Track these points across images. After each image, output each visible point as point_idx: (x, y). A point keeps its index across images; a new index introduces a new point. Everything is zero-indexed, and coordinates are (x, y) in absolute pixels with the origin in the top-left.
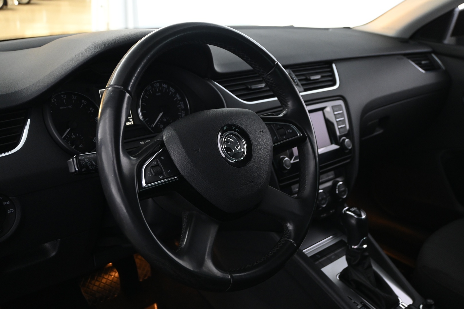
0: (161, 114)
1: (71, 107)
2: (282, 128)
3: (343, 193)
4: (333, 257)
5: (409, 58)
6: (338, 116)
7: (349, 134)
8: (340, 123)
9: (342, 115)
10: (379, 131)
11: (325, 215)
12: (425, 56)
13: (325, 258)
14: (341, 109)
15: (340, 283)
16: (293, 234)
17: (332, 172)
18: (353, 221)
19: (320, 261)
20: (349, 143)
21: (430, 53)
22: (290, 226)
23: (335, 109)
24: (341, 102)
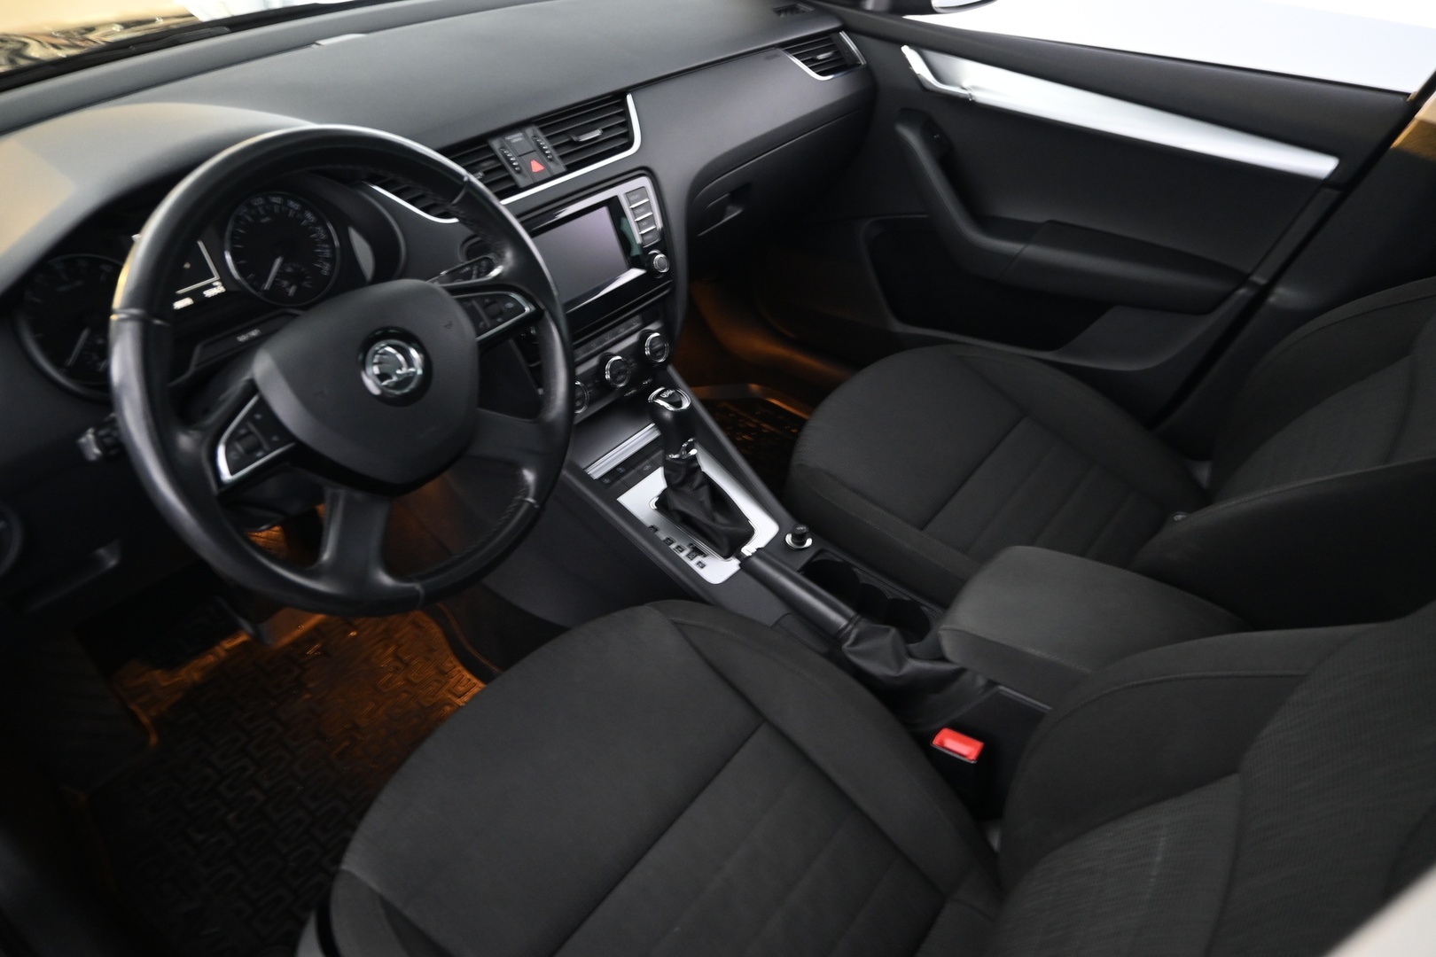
0: (278, 262)
1: (79, 283)
2: (494, 302)
3: (659, 354)
4: (648, 467)
5: (790, 51)
6: (637, 211)
7: (664, 242)
8: (644, 223)
9: (647, 206)
10: (734, 213)
11: (633, 392)
12: (827, 39)
13: (633, 472)
14: (647, 196)
15: (657, 515)
16: (532, 490)
17: (637, 317)
18: (667, 415)
19: (624, 478)
20: (665, 262)
21: (837, 30)
22: (529, 476)
23: (632, 198)
24: (644, 182)
